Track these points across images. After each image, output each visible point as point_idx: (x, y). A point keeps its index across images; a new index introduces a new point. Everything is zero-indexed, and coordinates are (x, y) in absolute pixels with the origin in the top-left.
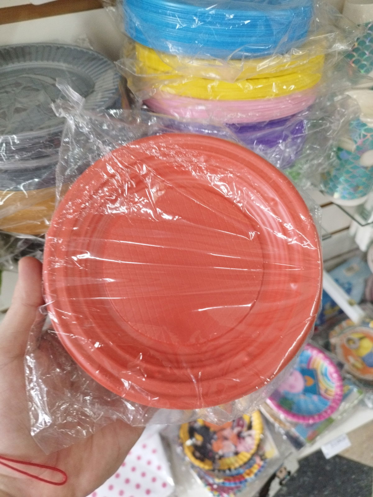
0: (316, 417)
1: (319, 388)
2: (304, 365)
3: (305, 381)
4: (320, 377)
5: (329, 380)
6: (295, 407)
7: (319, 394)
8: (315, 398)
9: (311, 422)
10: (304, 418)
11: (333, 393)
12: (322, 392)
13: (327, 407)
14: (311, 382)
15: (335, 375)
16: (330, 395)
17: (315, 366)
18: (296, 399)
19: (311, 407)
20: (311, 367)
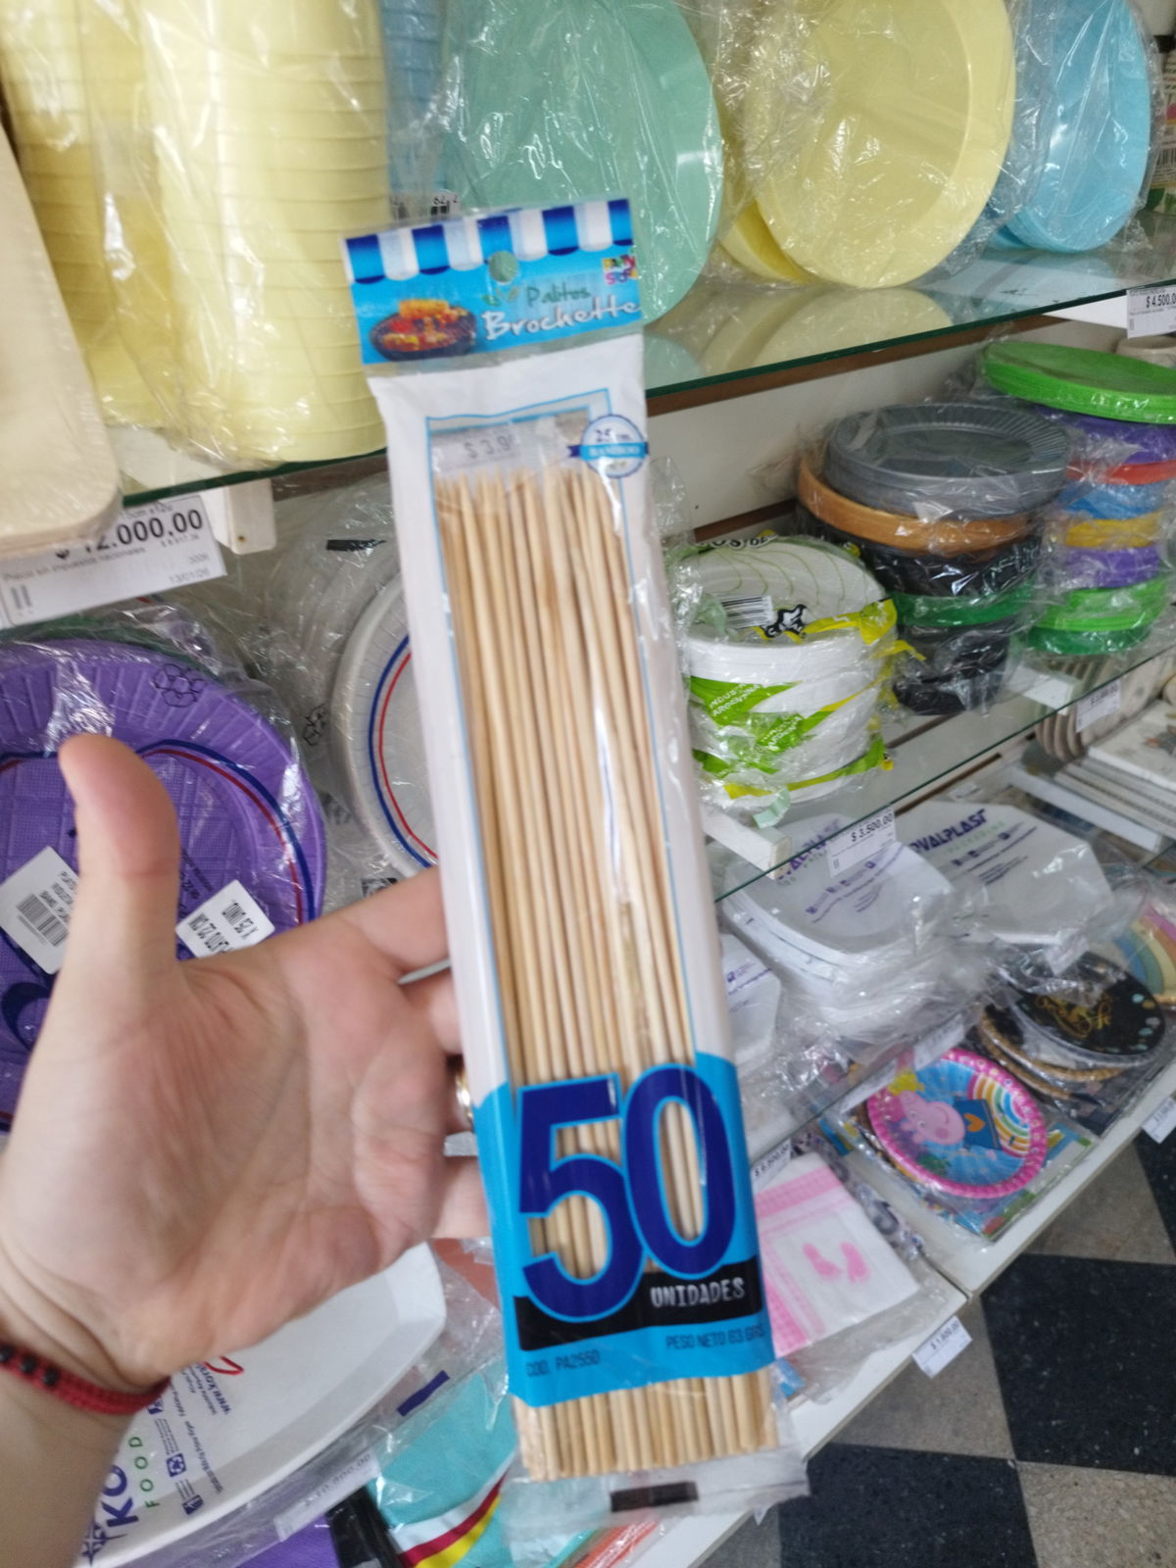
0: (999, 1186)
1: (997, 1135)
2: (961, 1093)
3: (967, 1123)
4: (996, 1115)
5: (1016, 1121)
6: (951, 1171)
7: (1001, 1148)
8: (991, 1155)
9: (991, 1196)
10: (974, 1189)
11: (1027, 1145)
12: (1004, 1143)
13: (1017, 1170)
14: (978, 1125)
15: (1026, 1109)
16: (1022, 1149)
17: (984, 1096)
18: (951, 1157)
19: (984, 1171)
20: (975, 1097)
